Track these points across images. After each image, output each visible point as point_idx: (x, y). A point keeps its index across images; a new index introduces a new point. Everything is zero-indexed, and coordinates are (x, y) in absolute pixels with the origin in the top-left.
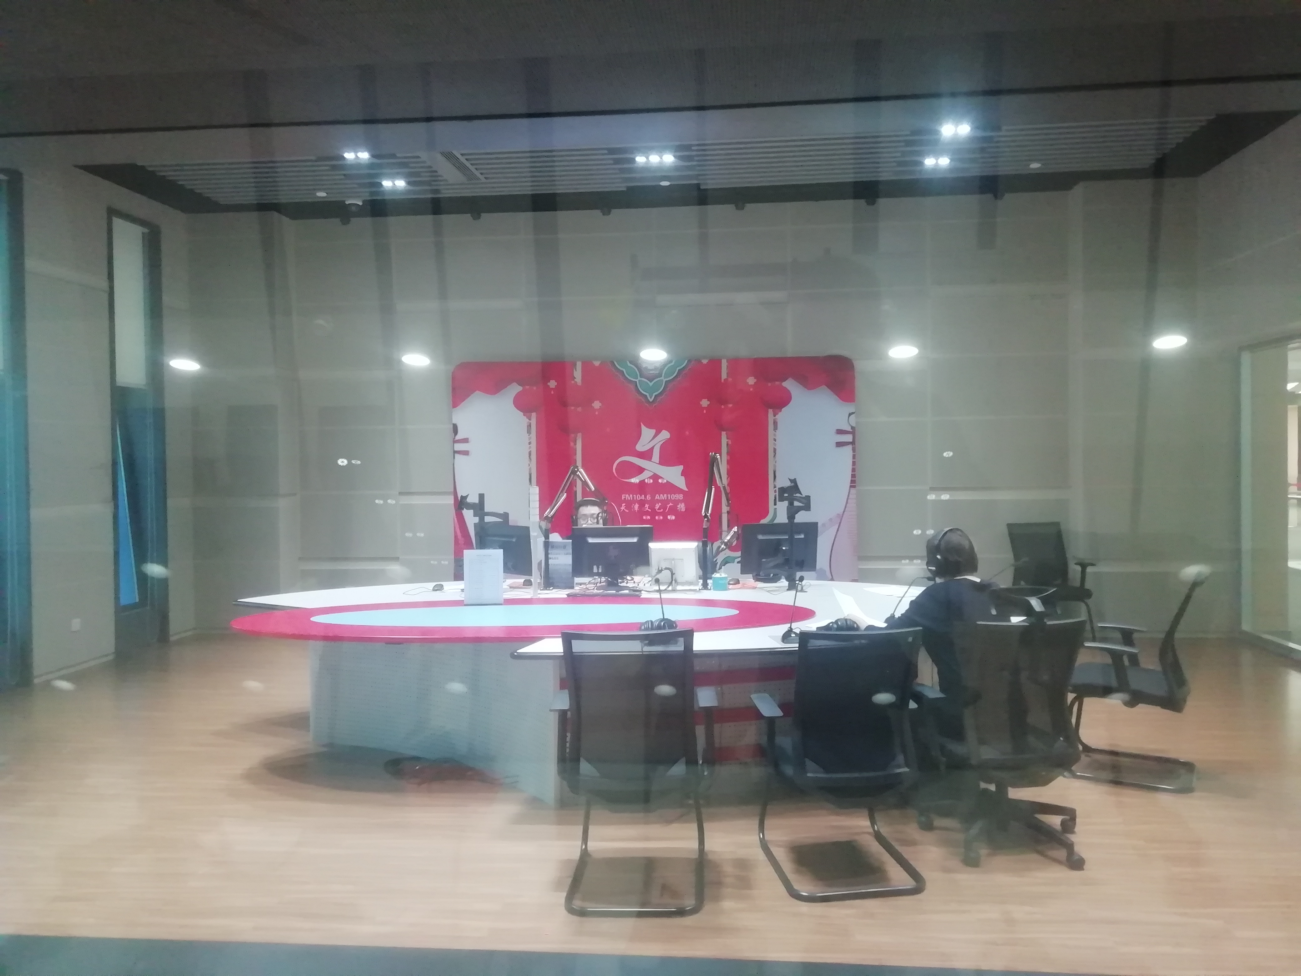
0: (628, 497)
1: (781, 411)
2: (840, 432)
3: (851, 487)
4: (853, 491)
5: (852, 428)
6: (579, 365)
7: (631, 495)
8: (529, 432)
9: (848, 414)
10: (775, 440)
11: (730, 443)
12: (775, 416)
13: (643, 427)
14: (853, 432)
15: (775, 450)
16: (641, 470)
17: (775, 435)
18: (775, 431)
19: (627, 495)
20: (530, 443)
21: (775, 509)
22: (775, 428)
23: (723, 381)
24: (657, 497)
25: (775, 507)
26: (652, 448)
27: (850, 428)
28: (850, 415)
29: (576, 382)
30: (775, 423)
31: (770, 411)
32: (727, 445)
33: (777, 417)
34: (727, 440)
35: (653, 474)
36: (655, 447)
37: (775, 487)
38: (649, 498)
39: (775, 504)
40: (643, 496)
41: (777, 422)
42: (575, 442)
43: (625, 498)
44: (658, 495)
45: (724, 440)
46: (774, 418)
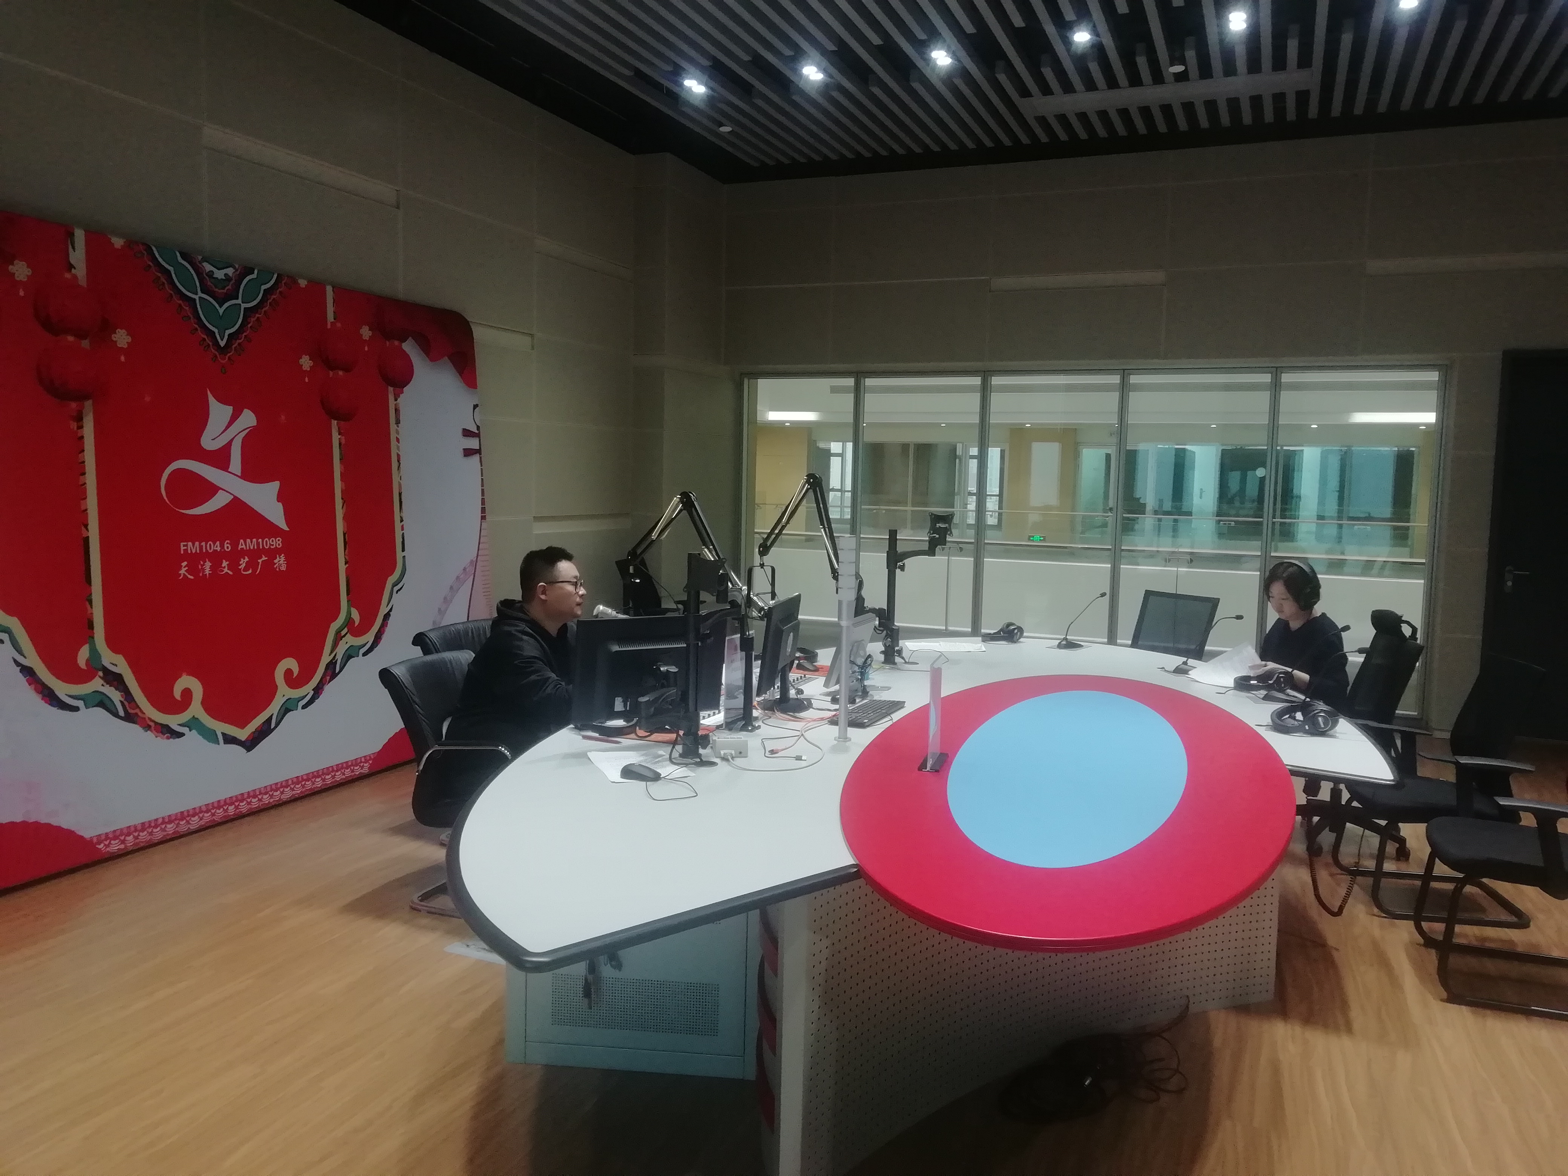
0: (192, 547)
1: (402, 392)
2: (467, 433)
3: (482, 518)
4: (484, 524)
5: (478, 428)
6: (79, 235)
7: (197, 544)
9: (473, 406)
10: (398, 440)
11: (343, 441)
12: (396, 400)
13: (212, 400)
14: (479, 434)
15: (398, 458)
16: (212, 490)
18: (398, 426)
19: (190, 544)
21: (404, 557)
22: (398, 422)
23: (329, 325)
24: (242, 545)
25: (404, 554)
26: (229, 445)
28: (475, 407)
29: (75, 277)
30: (397, 412)
31: (391, 389)
32: (340, 445)
34: (339, 437)
35: (232, 497)
36: (233, 443)
37: (402, 521)
38: (227, 547)
39: (403, 550)
40: (218, 543)
41: (399, 411)
42: (79, 419)
43: (185, 551)
44: (242, 541)
45: (336, 438)
46: (395, 402)
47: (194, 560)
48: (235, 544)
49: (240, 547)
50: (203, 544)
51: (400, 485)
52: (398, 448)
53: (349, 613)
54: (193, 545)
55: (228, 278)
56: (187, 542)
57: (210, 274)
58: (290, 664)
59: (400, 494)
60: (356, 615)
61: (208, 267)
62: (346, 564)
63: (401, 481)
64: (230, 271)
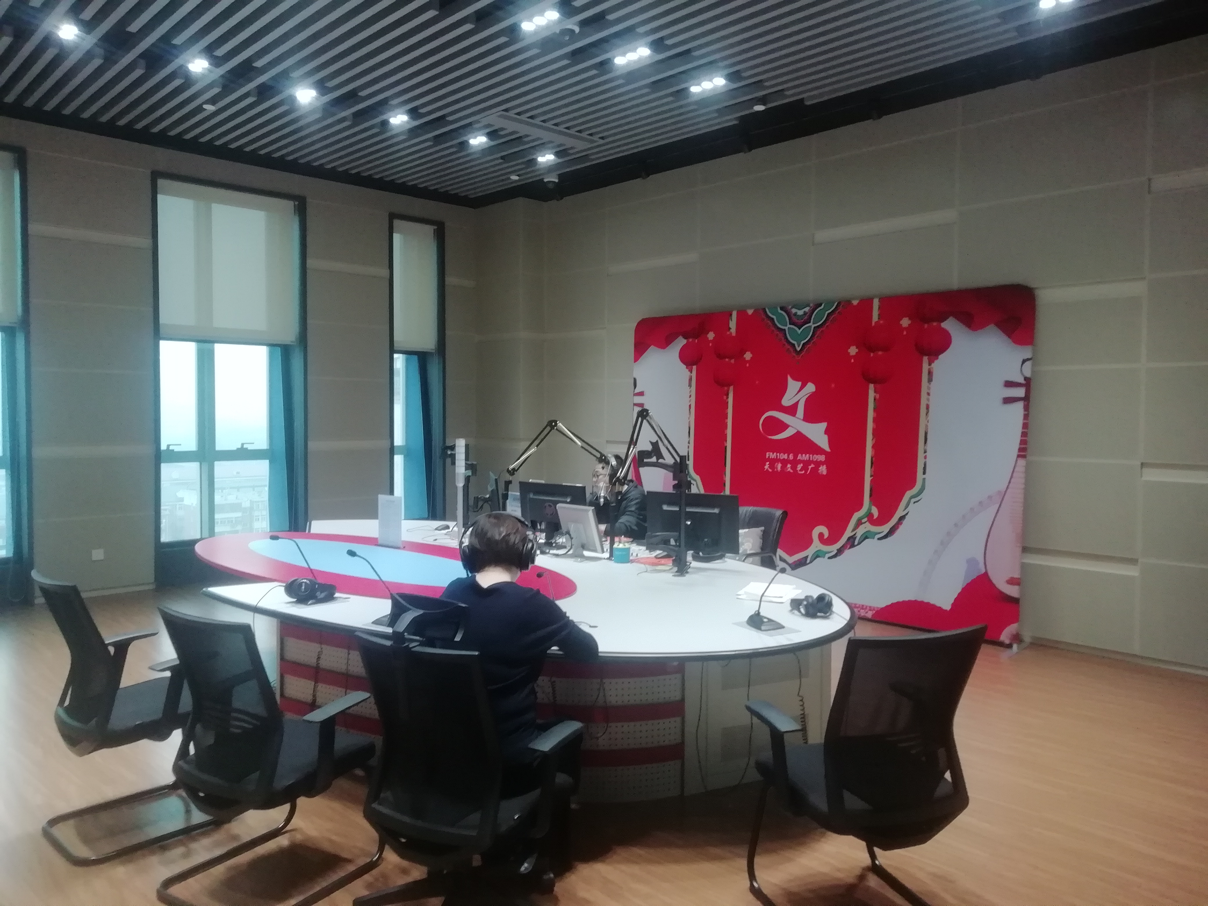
0: (772, 455)
1: (937, 358)
2: (1009, 384)
3: (1019, 456)
4: (1022, 462)
5: (1026, 379)
6: (734, 314)
7: (775, 454)
8: (690, 385)
9: (1022, 361)
10: (928, 394)
11: (878, 396)
12: (930, 364)
13: (790, 379)
14: (1028, 383)
15: (928, 407)
16: (784, 427)
17: (929, 388)
18: (930, 384)
19: (771, 453)
20: (690, 396)
21: (924, 479)
22: (930, 380)
23: (873, 324)
24: (799, 457)
25: (924, 476)
26: (797, 403)
27: (1023, 379)
28: (1024, 361)
29: (731, 333)
30: (930, 373)
31: (925, 359)
32: (875, 399)
33: (933, 365)
34: (875, 394)
35: (796, 431)
36: (800, 402)
37: (925, 452)
38: (791, 457)
39: (924, 473)
40: (786, 455)
41: (932, 373)
42: (727, 395)
43: (769, 457)
44: (800, 455)
45: (872, 394)
46: (930, 367)
47: (773, 462)
48: (795, 456)
49: (798, 458)
50: (778, 454)
51: (927, 426)
52: (928, 400)
53: (870, 509)
54: (773, 454)
55: (805, 313)
56: (771, 452)
57: (795, 314)
58: (821, 529)
59: (926, 434)
60: (875, 512)
61: (794, 311)
62: (871, 476)
63: (928, 424)
64: (807, 309)
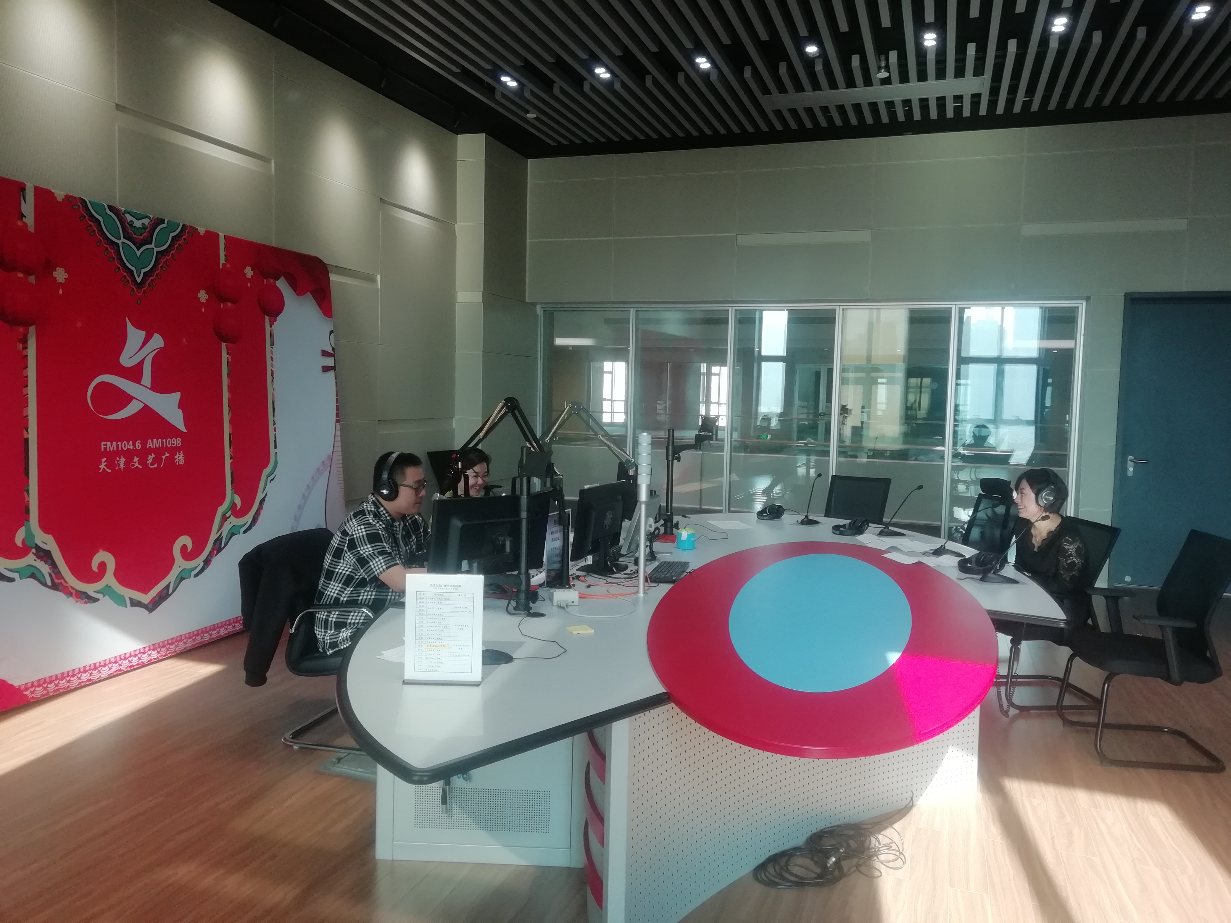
0: (110, 446)
1: (276, 320)
2: (325, 353)
3: (337, 421)
4: (338, 427)
6: (30, 195)
7: (114, 443)
9: (329, 332)
10: (273, 359)
11: (230, 360)
12: (271, 327)
13: (130, 327)
14: (334, 354)
15: (273, 373)
16: (127, 399)
17: (272, 353)
18: (272, 348)
19: (109, 443)
21: (276, 453)
22: (272, 343)
23: (221, 266)
24: (150, 444)
25: (276, 451)
26: (141, 363)
27: (332, 349)
28: (331, 332)
30: (272, 336)
31: (267, 318)
32: (228, 363)
33: (273, 327)
34: (227, 356)
35: (144, 405)
36: (145, 361)
37: (274, 424)
38: (138, 446)
39: (275, 448)
40: (131, 442)
42: (25, 341)
43: (105, 449)
44: (150, 441)
45: (225, 356)
46: (270, 329)
47: (112, 456)
48: (144, 444)
49: (148, 446)
50: (119, 443)
51: (273, 395)
52: (272, 366)
53: (233, 499)
54: (112, 444)
55: (144, 227)
56: (107, 441)
57: (131, 224)
58: (185, 540)
59: (273, 403)
60: (238, 501)
61: (129, 218)
62: (231, 458)
63: (274, 392)
64: (146, 221)
